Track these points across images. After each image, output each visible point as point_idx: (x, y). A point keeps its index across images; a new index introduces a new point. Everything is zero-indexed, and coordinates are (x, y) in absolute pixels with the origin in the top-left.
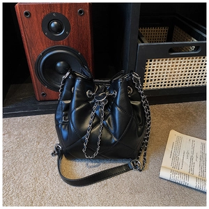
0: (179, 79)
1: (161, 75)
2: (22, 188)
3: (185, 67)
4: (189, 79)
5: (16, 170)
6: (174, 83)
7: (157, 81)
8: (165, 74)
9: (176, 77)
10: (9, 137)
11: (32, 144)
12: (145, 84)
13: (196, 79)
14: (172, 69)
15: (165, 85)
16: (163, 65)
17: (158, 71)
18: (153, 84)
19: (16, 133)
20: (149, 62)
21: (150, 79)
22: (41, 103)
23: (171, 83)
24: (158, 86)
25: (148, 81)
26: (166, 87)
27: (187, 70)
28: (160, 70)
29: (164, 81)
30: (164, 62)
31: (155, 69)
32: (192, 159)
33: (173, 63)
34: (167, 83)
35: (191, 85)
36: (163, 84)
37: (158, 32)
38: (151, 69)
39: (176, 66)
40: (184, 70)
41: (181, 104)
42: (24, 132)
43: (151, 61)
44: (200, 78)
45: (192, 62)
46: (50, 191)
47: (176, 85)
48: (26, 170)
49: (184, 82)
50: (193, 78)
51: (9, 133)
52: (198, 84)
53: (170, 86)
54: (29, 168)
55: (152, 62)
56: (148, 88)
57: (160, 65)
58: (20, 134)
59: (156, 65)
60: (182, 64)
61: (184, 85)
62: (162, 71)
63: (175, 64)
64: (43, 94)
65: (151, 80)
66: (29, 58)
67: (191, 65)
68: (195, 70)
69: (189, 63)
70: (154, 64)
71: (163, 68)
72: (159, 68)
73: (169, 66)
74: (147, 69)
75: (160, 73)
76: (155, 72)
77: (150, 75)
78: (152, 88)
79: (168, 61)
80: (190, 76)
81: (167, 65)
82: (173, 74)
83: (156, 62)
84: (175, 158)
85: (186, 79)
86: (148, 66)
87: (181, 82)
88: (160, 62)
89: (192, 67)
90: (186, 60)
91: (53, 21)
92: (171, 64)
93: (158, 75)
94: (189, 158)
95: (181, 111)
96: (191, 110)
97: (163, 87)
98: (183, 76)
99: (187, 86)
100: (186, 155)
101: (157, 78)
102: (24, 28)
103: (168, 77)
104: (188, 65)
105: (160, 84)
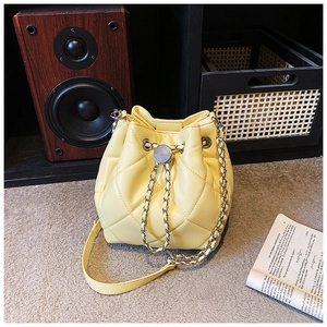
0: (266, 126)
1: (239, 119)
2: (24, 294)
3: (274, 107)
4: (281, 125)
5: (16, 266)
6: (259, 131)
7: (232, 130)
8: (245, 118)
9: (261, 122)
11: (41, 227)
13: (292, 125)
14: (254, 111)
15: (244, 135)
16: (241, 104)
17: (234, 114)
18: (226, 134)
20: (219, 101)
22: (55, 166)
23: (253, 132)
24: (234, 136)
26: (246, 138)
27: (278, 111)
28: (237, 112)
29: (243, 128)
30: (242, 99)
31: (229, 110)
32: (304, 263)
33: (256, 101)
34: (248, 132)
35: (285, 134)
36: (242, 133)
37: (235, 55)
38: (223, 110)
39: (261, 105)
40: (274, 111)
41: (271, 164)
42: (28, 210)
43: (222, 98)
44: (298, 123)
45: (285, 99)
46: (67, 298)
47: (261, 134)
48: (31, 267)
49: (274, 131)
50: (287, 124)
52: (295, 133)
53: (253, 137)
54: (36, 264)
55: (224, 100)
57: (235, 105)
58: (23, 213)
59: (230, 105)
60: (270, 102)
61: (274, 135)
62: (240, 114)
63: (258, 103)
64: (59, 151)
66: (35, 96)
67: (284, 104)
68: (289, 111)
69: (281, 101)
70: (227, 103)
71: (240, 109)
72: (234, 110)
73: (250, 106)
74: (217, 111)
75: (236, 117)
76: (228, 115)
77: (222, 120)
79: (248, 99)
80: (283, 120)
81: (247, 104)
82: (256, 118)
83: (230, 100)
84: (277, 258)
85: (277, 125)
86: (218, 106)
87: (270, 131)
88: (236, 100)
89: (285, 106)
90: (276, 97)
91: (71, 39)
92: (253, 103)
93: (233, 119)
94: (301, 261)
95: (270, 174)
96: (286, 172)
97: (241, 138)
98: (272, 121)
99: (279, 135)
100: (295, 256)
101: (232, 125)
102: (27, 51)
103: (250, 123)
104: (278, 104)
105: (237, 133)
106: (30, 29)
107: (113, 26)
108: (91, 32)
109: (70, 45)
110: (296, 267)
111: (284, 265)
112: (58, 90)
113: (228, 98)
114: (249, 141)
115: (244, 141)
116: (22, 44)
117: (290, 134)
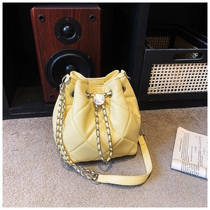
0: (182, 85)
1: (166, 80)
2: (32, 184)
3: (188, 73)
4: (191, 85)
5: (26, 168)
6: (178, 88)
7: (161, 86)
8: (170, 79)
9: (179, 82)
10: (18, 137)
11: (40, 143)
12: (150, 89)
13: (198, 85)
14: (176, 75)
15: (169, 90)
16: (168, 70)
17: (163, 77)
18: (157, 89)
19: (24, 133)
20: (154, 68)
21: (155, 83)
22: (49, 105)
23: (174, 88)
24: (162, 91)
25: (153, 86)
26: (169, 92)
27: (191, 76)
29: (168, 86)
30: (169, 67)
31: (160, 74)
32: (200, 153)
33: (177, 68)
34: (171, 88)
35: (193, 91)
36: (167, 89)
37: (160, 42)
38: (156, 74)
39: (180, 72)
40: (188, 76)
41: (184, 109)
42: (32, 132)
43: (156, 66)
44: (202, 84)
45: (195, 68)
46: (60, 188)
47: (179, 90)
48: (36, 168)
49: (187, 88)
50: (195, 84)
51: (17, 133)
52: (200, 90)
53: (174, 92)
54: (39, 166)
55: (158, 68)
56: (153, 92)
57: (164, 70)
58: (28, 134)
59: (161, 70)
60: (186, 70)
61: (187, 91)
62: (167, 77)
63: (179, 70)
65: (156, 85)
67: (194, 71)
68: (197, 76)
71: (167, 74)
72: (164, 74)
73: (173, 72)
74: (153, 74)
76: (159, 77)
77: (155, 80)
78: (156, 92)
79: (172, 67)
80: (193, 81)
81: (172, 70)
82: (177, 79)
83: (162, 67)
84: (184, 152)
85: (189, 85)
86: (154, 71)
87: (184, 88)
88: (165, 67)
89: (195, 73)
90: (190, 67)
91: (65, 25)
92: (175, 70)
93: (163, 80)
94: (197, 151)
95: (184, 115)
96: (194, 115)
97: (167, 92)
98: (186, 82)
99: (190, 91)
100: (194, 149)
101: (162, 83)
102: (37, 31)
103: (172, 83)
104: (191, 71)
105: (164, 89)
106: (41, 18)
107: (92, 17)
108: (79, 21)
109: (65, 29)
110: (195, 155)
111: (189, 154)
112: (55, 57)
113: (160, 66)
114: (171, 94)
115: (168, 94)
116: (34, 27)
117: (196, 91)
